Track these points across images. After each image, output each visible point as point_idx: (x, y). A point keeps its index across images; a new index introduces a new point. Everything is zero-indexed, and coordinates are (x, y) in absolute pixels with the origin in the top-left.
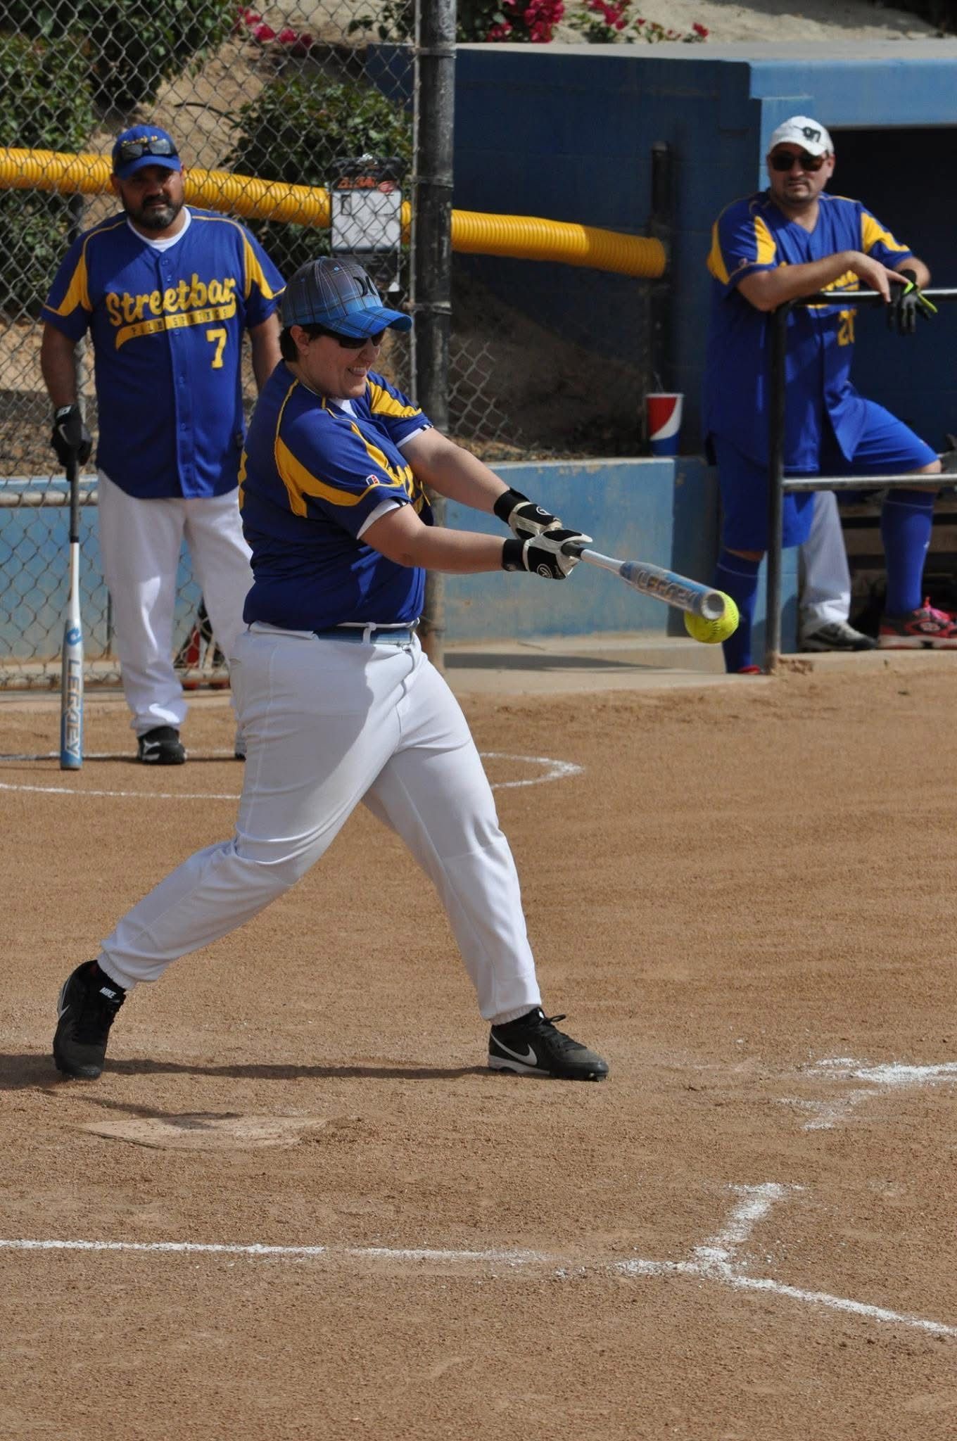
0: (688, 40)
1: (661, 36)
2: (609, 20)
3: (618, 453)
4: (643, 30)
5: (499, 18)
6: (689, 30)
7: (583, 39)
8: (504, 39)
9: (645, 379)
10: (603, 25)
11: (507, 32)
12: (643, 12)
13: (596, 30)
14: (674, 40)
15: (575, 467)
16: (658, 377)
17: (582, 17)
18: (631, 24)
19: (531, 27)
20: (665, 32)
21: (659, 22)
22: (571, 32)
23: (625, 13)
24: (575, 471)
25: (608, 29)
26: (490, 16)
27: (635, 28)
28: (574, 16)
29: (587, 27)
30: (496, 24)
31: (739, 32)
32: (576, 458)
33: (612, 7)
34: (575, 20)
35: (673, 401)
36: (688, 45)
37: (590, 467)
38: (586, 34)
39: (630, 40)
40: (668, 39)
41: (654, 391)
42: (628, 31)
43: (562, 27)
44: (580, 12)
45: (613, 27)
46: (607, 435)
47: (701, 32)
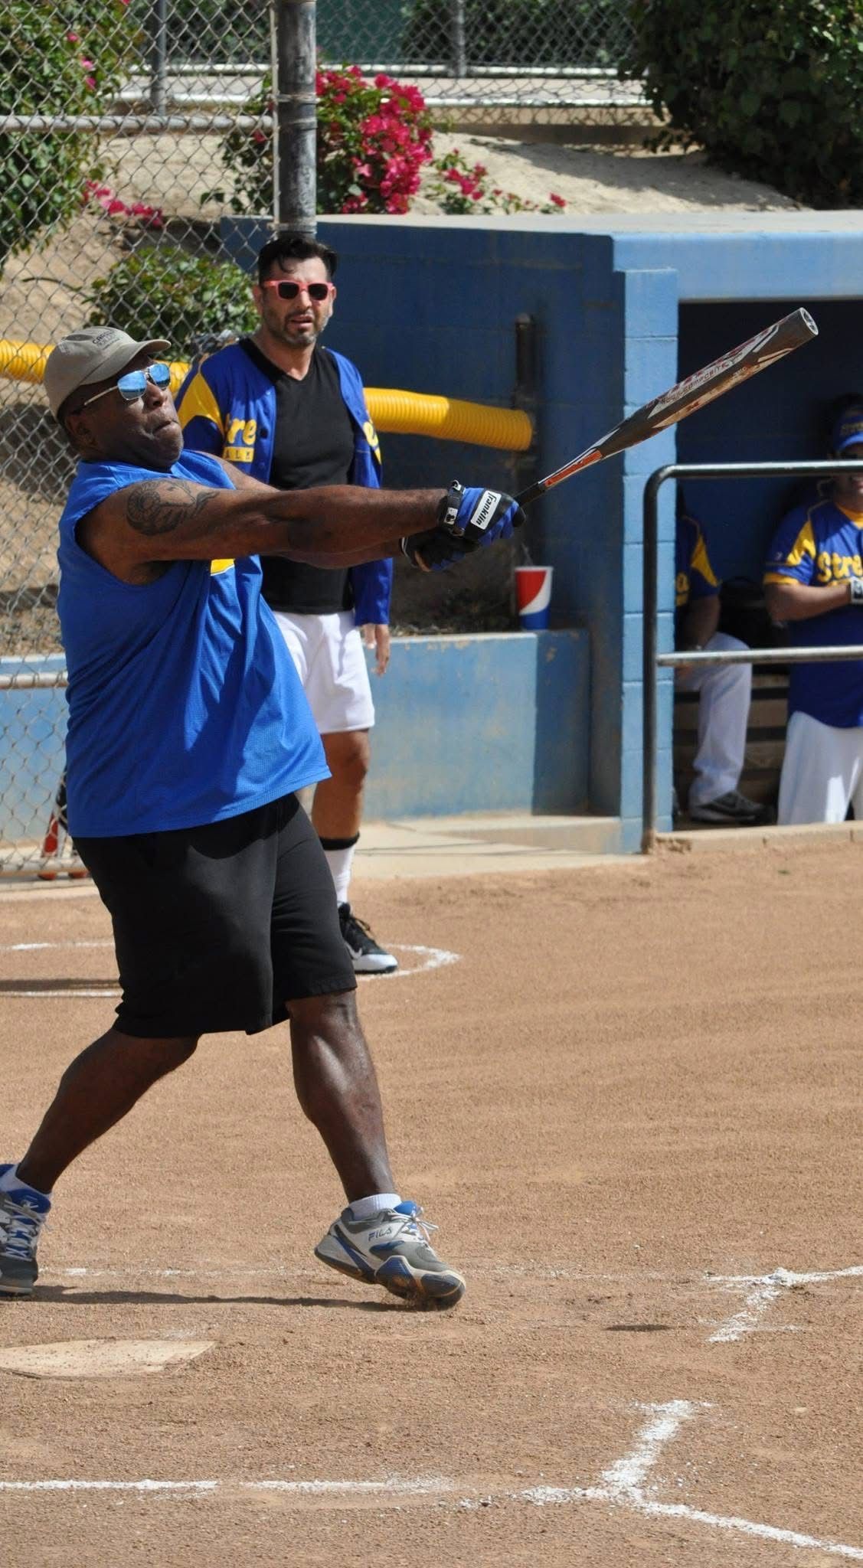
0: (546, 212)
1: (518, 207)
2: (464, 192)
3: (487, 628)
4: (499, 200)
5: (355, 190)
6: (546, 200)
7: (440, 210)
8: (360, 211)
9: (513, 551)
10: (460, 196)
11: (363, 204)
12: (499, 182)
13: (452, 201)
14: (532, 210)
15: (444, 642)
16: (526, 550)
17: (438, 188)
18: (488, 195)
19: (387, 199)
20: (522, 203)
21: (515, 192)
22: (427, 203)
23: (481, 184)
24: (443, 647)
25: (465, 200)
26: (345, 188)
27: (492, 199)
28: (430, 186)
29: (443, 198)
30: (351, 195)
31: (598, 202)
32: (444, 633)
33: (467, 178)
34: (430, 191)
35: (542, 575)
36: (547, 216)
37: (460, 642)
38: (442, 205)
39: (487, 210)
40: (525, 210)
41: (522, 564)
42: (485, 202)
43: (418, 199)
44: (436, 183)
45: (470, 197)
46: (475, 609)
47: (559, 202)
